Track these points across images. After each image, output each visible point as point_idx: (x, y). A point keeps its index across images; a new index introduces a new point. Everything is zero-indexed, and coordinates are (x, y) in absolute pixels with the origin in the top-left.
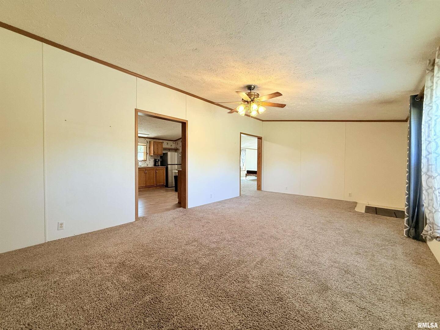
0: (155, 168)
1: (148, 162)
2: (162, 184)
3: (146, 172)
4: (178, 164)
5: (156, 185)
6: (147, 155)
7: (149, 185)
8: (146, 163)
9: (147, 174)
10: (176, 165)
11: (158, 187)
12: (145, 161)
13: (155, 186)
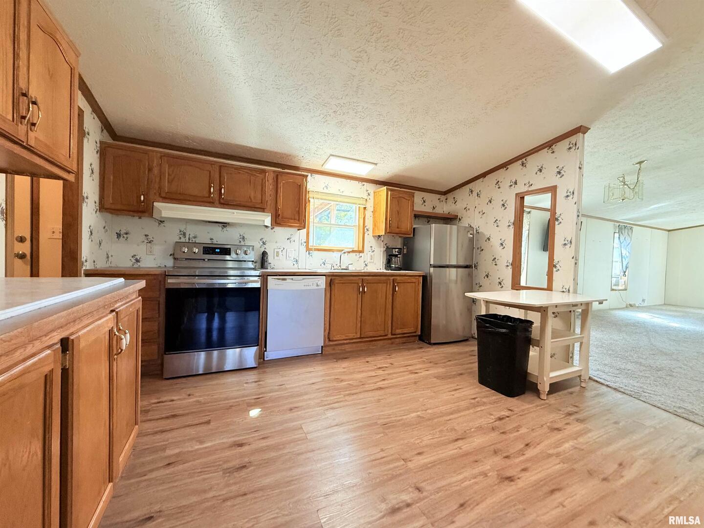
0: (392, 278)
1: (367, 256)
2: (412, 330)
3: (363, 289)
4: (461, 263)
5: (392, 334)
6: (366, 235)
7: (371, 334)
8: (362, 260)
9: (367, 297)
10: (454, 270)
11: (397, 340)
12: (360, 252)
13: (390, 336)
